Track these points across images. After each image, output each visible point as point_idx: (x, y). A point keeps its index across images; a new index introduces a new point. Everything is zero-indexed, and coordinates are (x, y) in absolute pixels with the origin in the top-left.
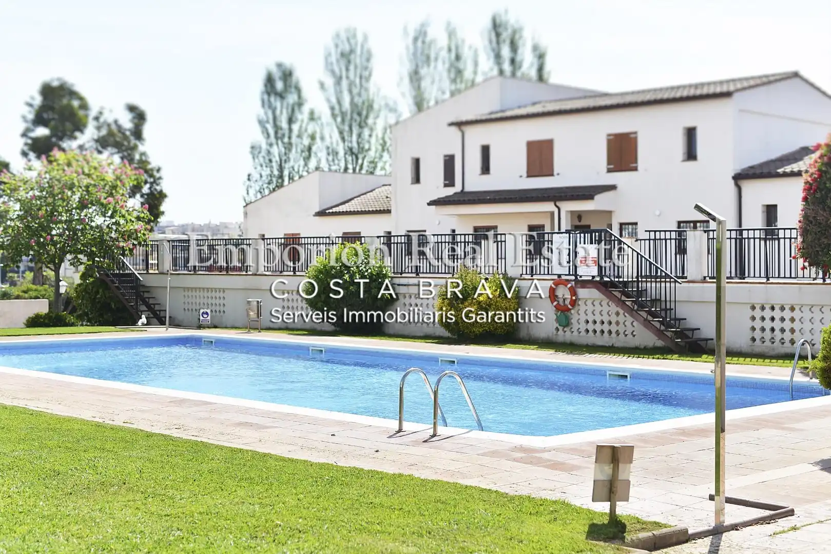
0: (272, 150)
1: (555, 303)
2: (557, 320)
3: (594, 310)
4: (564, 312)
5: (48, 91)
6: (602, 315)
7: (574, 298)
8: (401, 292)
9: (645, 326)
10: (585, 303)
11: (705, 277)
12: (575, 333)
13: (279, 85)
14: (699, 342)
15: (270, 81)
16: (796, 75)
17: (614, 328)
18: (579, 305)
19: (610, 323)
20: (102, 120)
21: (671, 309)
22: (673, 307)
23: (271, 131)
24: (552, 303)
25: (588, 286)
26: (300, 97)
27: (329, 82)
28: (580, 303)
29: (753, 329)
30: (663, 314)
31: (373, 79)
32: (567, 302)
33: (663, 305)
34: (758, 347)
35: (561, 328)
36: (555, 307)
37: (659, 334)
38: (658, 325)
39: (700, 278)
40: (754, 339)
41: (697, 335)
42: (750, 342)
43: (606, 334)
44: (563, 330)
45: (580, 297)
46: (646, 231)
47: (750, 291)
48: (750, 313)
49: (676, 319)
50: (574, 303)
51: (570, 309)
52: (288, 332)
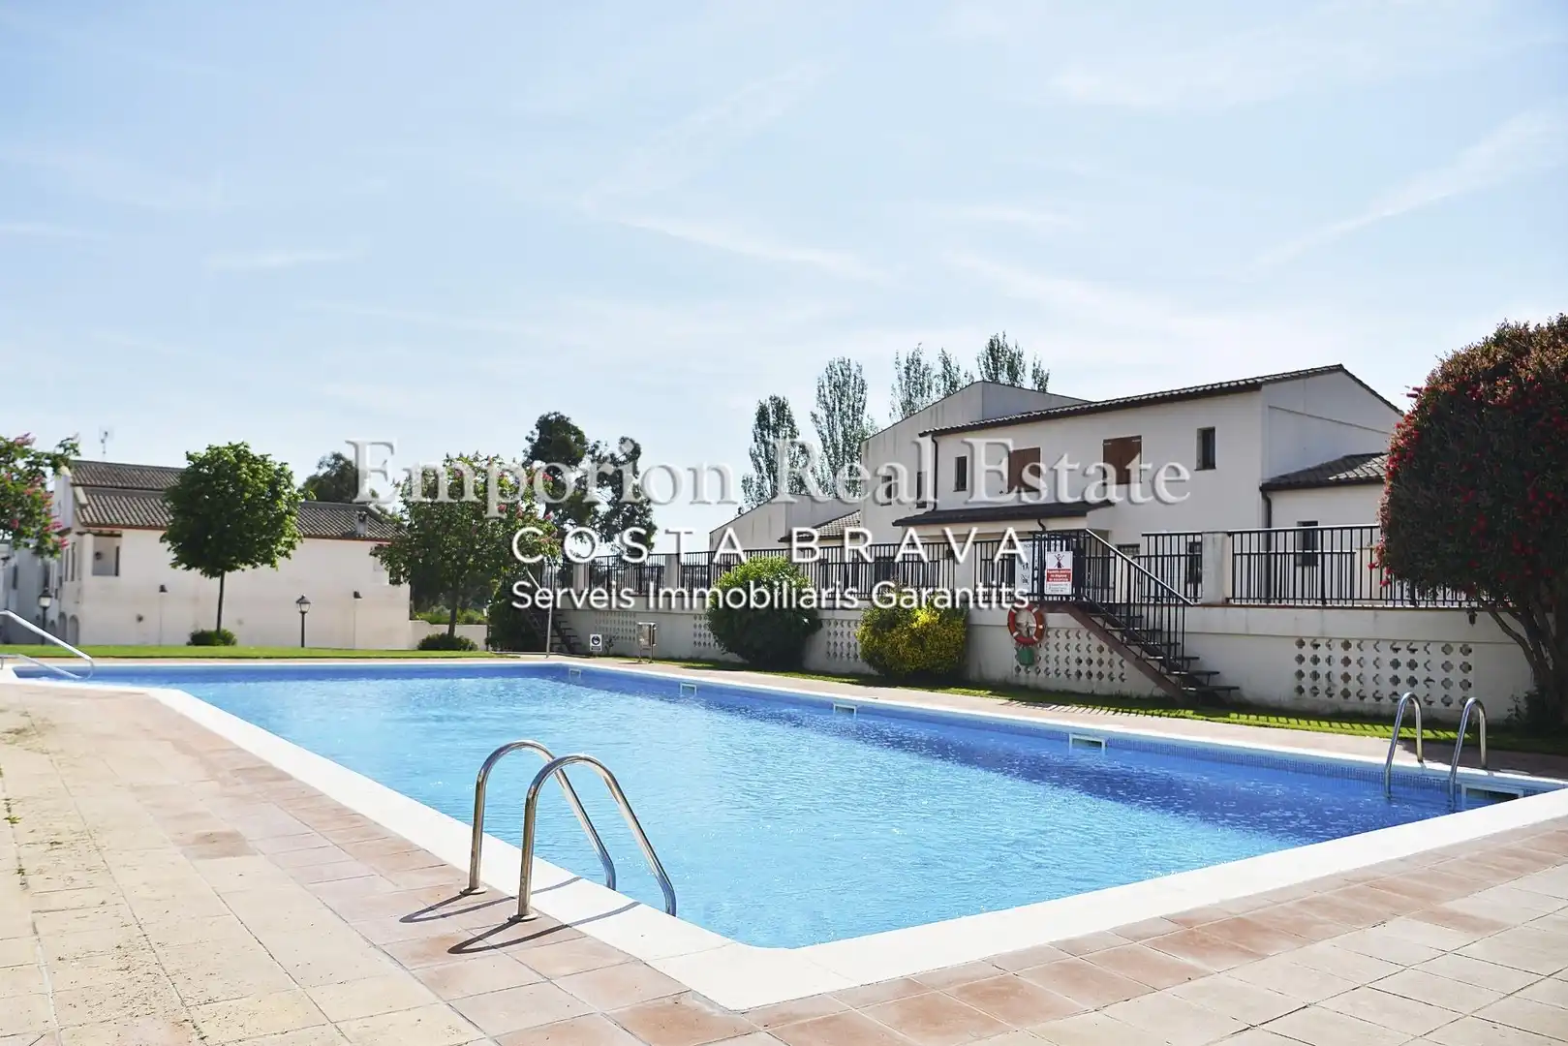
0: (764, 485)
1: (1015, 634)
2: (1018, 657)
3: (1068, 644)
4: (1028, 646)
5: (544, 424)
6: (1079, 651)
7: (1041, 627)
8: (825, 617)
9: (1140, 669)
10: (1056, 634)
11: (1228, 599)
12: (1042, 674)
13: (772, 420)
14: (1217, 692)
15: (762, 414)
16: (1340, 368)
17: (1095, 669)
18: (1048, 637)
19: (1090, 662)
20: (597, 454)
21: (1176, 644)
22: (1179, 640)
23: (763, 465)
24: (1012, 634)
25: (1060, 610)
26: (792, 430)
27: (822, 413)
28: (1049, 633)
29: (1300, 674)
30: (1164, 650)
31: (866, 411)
32: (1032, 632)
33: (1166, 637)
34: (1308, 701)
35: (1022, 668)
36: (1015, 638)
37: (1158, 678)
38: (1156, 666)
39: (1220, 599)
40: (1300, 690)
41: (1214, 682)
42: (1295, 694)
43: (1084, 677)
44: (1026, 670)
45: (1049, 625)
46: (1143, 535)
47: (1296, 619)
48: (1297, 651)
49: (1183, 658)
50: (1041, 634)
51: (1034, 643)
52: (683, 664)
